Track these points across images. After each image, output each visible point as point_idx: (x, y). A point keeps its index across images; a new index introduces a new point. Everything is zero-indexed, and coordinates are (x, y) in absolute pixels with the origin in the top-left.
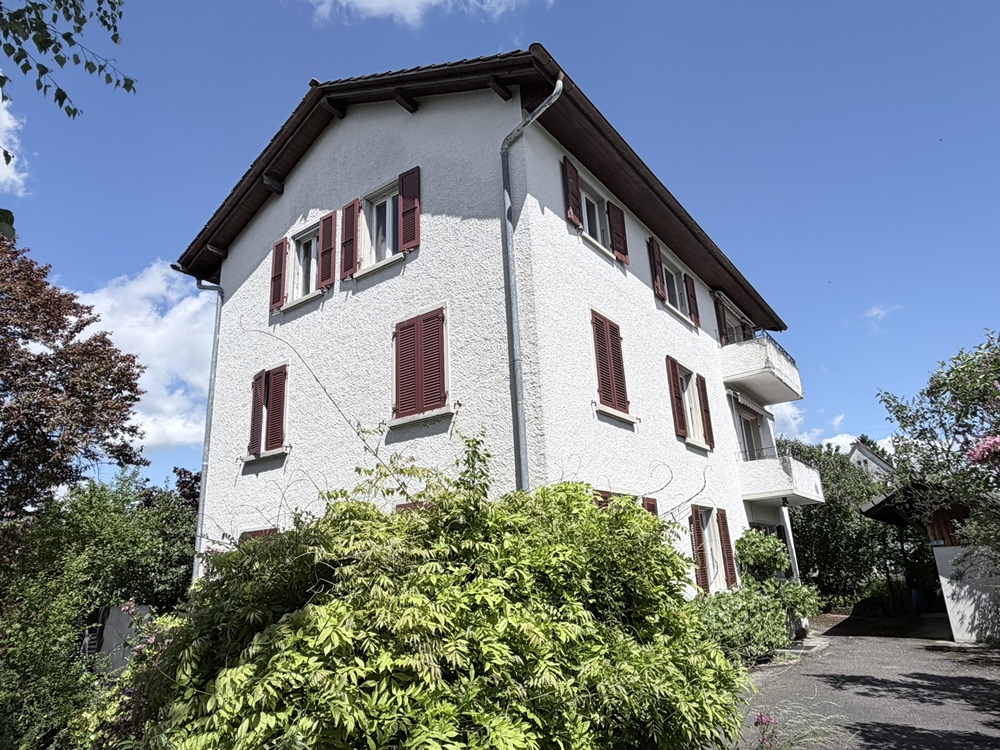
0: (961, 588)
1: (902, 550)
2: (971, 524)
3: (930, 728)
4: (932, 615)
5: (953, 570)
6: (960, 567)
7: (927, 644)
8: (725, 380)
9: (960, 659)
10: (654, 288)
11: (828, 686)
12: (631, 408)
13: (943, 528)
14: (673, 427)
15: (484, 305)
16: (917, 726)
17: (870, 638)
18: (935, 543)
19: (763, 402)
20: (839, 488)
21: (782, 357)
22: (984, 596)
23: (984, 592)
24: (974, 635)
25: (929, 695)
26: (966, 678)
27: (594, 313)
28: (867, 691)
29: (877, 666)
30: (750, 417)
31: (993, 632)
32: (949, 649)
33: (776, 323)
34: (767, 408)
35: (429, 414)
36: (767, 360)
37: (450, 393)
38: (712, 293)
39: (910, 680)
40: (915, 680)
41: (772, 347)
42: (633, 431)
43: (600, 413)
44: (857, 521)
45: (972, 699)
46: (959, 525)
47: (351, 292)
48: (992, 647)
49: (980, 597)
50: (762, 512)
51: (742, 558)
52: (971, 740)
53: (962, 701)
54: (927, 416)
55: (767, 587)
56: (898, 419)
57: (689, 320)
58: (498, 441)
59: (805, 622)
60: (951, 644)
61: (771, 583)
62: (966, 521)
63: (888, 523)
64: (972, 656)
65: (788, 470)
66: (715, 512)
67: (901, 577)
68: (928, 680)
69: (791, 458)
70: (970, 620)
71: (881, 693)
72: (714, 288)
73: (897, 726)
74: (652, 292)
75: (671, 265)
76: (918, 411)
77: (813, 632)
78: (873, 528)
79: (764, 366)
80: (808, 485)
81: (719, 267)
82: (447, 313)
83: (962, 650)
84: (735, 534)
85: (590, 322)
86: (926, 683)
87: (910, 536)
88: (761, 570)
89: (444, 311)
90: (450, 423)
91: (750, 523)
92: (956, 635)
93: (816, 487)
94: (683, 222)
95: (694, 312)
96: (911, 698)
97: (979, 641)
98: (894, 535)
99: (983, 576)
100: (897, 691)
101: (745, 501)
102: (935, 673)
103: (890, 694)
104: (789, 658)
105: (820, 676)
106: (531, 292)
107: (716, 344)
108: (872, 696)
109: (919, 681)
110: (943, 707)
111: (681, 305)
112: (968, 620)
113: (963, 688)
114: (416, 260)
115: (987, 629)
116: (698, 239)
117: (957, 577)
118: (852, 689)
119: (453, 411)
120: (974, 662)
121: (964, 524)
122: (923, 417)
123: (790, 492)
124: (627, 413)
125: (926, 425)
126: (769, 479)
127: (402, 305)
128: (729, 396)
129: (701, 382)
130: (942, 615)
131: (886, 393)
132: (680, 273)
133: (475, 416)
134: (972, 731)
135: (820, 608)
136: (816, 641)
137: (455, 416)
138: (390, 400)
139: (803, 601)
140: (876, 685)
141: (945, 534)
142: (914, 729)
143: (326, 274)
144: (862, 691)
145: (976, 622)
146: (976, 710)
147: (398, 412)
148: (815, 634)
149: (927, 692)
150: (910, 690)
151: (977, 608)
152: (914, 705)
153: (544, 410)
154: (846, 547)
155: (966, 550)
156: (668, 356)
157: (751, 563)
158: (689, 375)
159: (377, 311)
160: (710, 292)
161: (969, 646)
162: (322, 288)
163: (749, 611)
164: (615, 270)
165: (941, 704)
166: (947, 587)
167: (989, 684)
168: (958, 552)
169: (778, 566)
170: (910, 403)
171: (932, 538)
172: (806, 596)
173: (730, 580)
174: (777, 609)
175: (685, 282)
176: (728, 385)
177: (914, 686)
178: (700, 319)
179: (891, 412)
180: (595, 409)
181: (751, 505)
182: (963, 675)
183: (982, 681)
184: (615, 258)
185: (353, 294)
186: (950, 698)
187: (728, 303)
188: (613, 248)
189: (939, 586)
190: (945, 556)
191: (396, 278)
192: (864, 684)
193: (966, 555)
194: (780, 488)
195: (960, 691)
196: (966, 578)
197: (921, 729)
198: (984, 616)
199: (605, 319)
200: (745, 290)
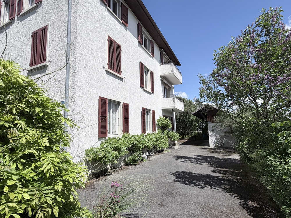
0: (213, 133)
1: (202, 125)
2: (218, 117)
3: (196, 173)
4: (206, 140)
5: (211, 129)
6: (213, 128)
7: (203, 147)
8: (161, 75)
9: (210, 151)
10: (138, 39)
11: (174, 159)
12: (122, 73)
13: (211, 119)
14: (140, 84)
15: (61, 24)
16: (193, 172)
17: (190, 146)
18: (209, 122)
19: (172, 84)
20: (189, 109)
21: (177, 70)
22: (218, 136)
23: (218, 135)
24: (214, 145)
25: (200, 162)
26: (210, 156)
27: (109, 37)
28: (184, 160)
29: (189, 153)
30: (167, 88)
31: (219, 144)
32: (208, 148)
33: (178, 63)
34: (173, 86)
35: (39, 65)
36: (172, 70)
37: (47, 58)
38: (160, 49)
39: (196, 157)
40: (197, 157)
41: (174, 67)
42: (122, 81)
43: (107, 71)
44: (192, 117)
45: (210, 163)
46: (215, 117)
47: (20, 21)
48: (218, 148)
49: (217, 136)
50: (167, 113)
51: (158, 124)
52: (207, 177)
53: (207, 163)
54: (210, 82)
55: (165, 132)
56: (203, 83)
57: (150, 54)
58: (61, 75)
59: (176, 142)
60: (209, 147)
61: (166, 131)
62: (217, 116)
63: (199, 118)
64: (213, 150)
65: (174, 101)
66: (151, 111)
67: (201, 132)
68: (200, 157)
69: (175, 98)
70: (214, 142)
71: (187, 161)
72: (160, 48)
73: (187, 172)
74: (137, 41)
75: (146, 36)
76: (208, 81)
77: (178, 144)
78: (196, 119)
79: (171, 71)
80: (180, 106)
81: (162, 40)
82: (49, 28)
83: (211, 149)
84: (157, 118)
85: (107, 39)
86: (200, 158)
87: (204, 122)
88: (163, 128)
89: (48, 26)
90: (47, 69)
91: (163, 116)
92: (210, 145)
93: (182, 107)
94: (149, 19)
95: (152, 52)
96: (195, 162)
97: (215, 147)
98: (201, 122)
99: (219, 130)
100: (192, 161)
101: (162, 109)
102: (203, 155)
103: (190, 161)
104: (168, 151)
105: (173, 156)
106: (76, 18)
107: (159, 64)
108: (185, 162)
109: (198, 157)
110: (202, 165)
111: (149, 49)
112: (213, 141)
113: (209, 159)
114: (41, 7)
115: (217, 143)
116: (155, 28)
117: (212, 131)
118: (180, 160)
119: (48, 64)
120: (213, 152)
121: (216, 117)
122: (209, 83)
123: (174, 107)
124: (121, 75)
125: (210, 85)
126: (168, 103)
127: (35, 25)
128: (161, 80)
129: (152, 74)
130: (208, 140)
131: (200, 75)
132: (149, 39)
133: (55, 66)
134: (208, 174)
135: (179, 138)
136: (177, 147)
137: (48, 66)
138: (29, 61)
139: (175, 136)
140: (187, 159)
141: (211, 121)
142: (192, 173)
143: (12, 14)
144: (182, 161)
145: (215, 142)
146: (211, 166)
147: (31, 65)
148: (178, 145)
149: (199, 161)
150: (195, 160)
151: (216, 138)
152: (194, 165)
153: (77, 63)
154: (189, 124)
155: (215, 124)
156: (140, 62)
157: (161, 125)
158: (148, 70)
159: (27, 28)
160: (159, 49)
161: (212, 148)
162: (10, 20)
163: (156, 138)
164: (122, 28)
165: (202, 164)
166: (210, 133)
167: (215, 158)
168: (213, 125)
169: (168, 127)
170: (207, 78)
171: (208, 121)
172: (175, 135)
173: (154, 130)
174: (166, 138)
175: (151, 42)
176: (161, 77)
177: (196, 159)
178: (154, 55)
179: (200, 81)
180: (105, 70)
181: (164, 111)
182: (209, 155)
183: (214, 157)
184: (122, 22)
185: (21, 22)
186: (205, 162)
187: (164, 53)
188: (122, 19)
189: (208, 133)
190: (210, 125)
191: (34, 15)
192: (184, 158)
193: (215, 125)
194: (171, 106)
195: (208, 160)
196: (214, 131)
197: (194, 173)
198: (217, 141)
199: (114, 41)
200: (169, 50)
